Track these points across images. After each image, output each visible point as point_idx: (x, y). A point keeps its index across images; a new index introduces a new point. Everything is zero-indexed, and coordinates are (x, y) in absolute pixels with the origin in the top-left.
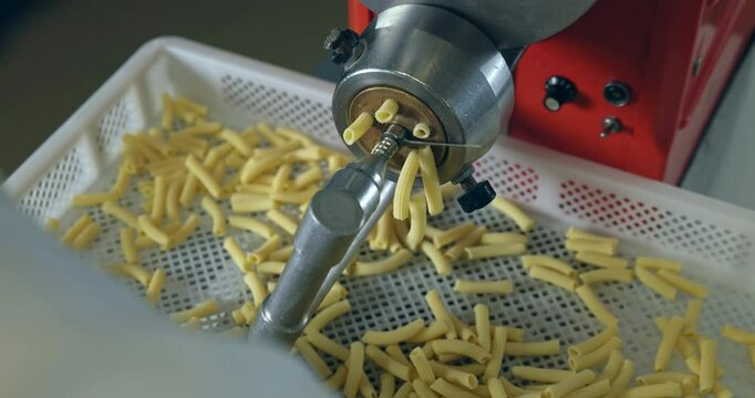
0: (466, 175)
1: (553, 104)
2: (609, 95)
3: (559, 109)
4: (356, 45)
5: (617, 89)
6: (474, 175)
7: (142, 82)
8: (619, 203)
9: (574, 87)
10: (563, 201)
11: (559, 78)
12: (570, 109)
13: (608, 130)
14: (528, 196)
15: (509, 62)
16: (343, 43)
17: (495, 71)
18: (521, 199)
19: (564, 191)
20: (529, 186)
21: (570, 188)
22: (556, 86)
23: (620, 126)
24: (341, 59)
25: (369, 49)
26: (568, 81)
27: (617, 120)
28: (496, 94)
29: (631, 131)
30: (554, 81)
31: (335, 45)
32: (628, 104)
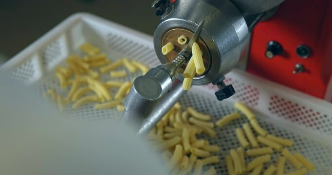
0: (220, 80)
1: (270, 55)
2: (299, 52)
3: (273, 58)
4: (168, 6)
5: (304, 49)
6: (224, 81)
7: (68, 34)
8: (300, 109)
9: (281, 47)
10: (271, 107)
11: (274, 42)
12: (279, 59)
13: (297, 70)
14: (254, 103)
15: (248, 24)
16: (161, 5)
17: (241, 28)
18: (250, 105)
19: (272, 101)
20: (254, 97)
21: (275, 100)
22: (272, 46)
23: (304, 69)
24: (160, 13)
25: (174, 9)
26: (278, 44)
27: (303, 66)
28: (240, 40)
29: (308, 72)
30: (271, 43)
31: (157, 6)
32: (309, 57)
